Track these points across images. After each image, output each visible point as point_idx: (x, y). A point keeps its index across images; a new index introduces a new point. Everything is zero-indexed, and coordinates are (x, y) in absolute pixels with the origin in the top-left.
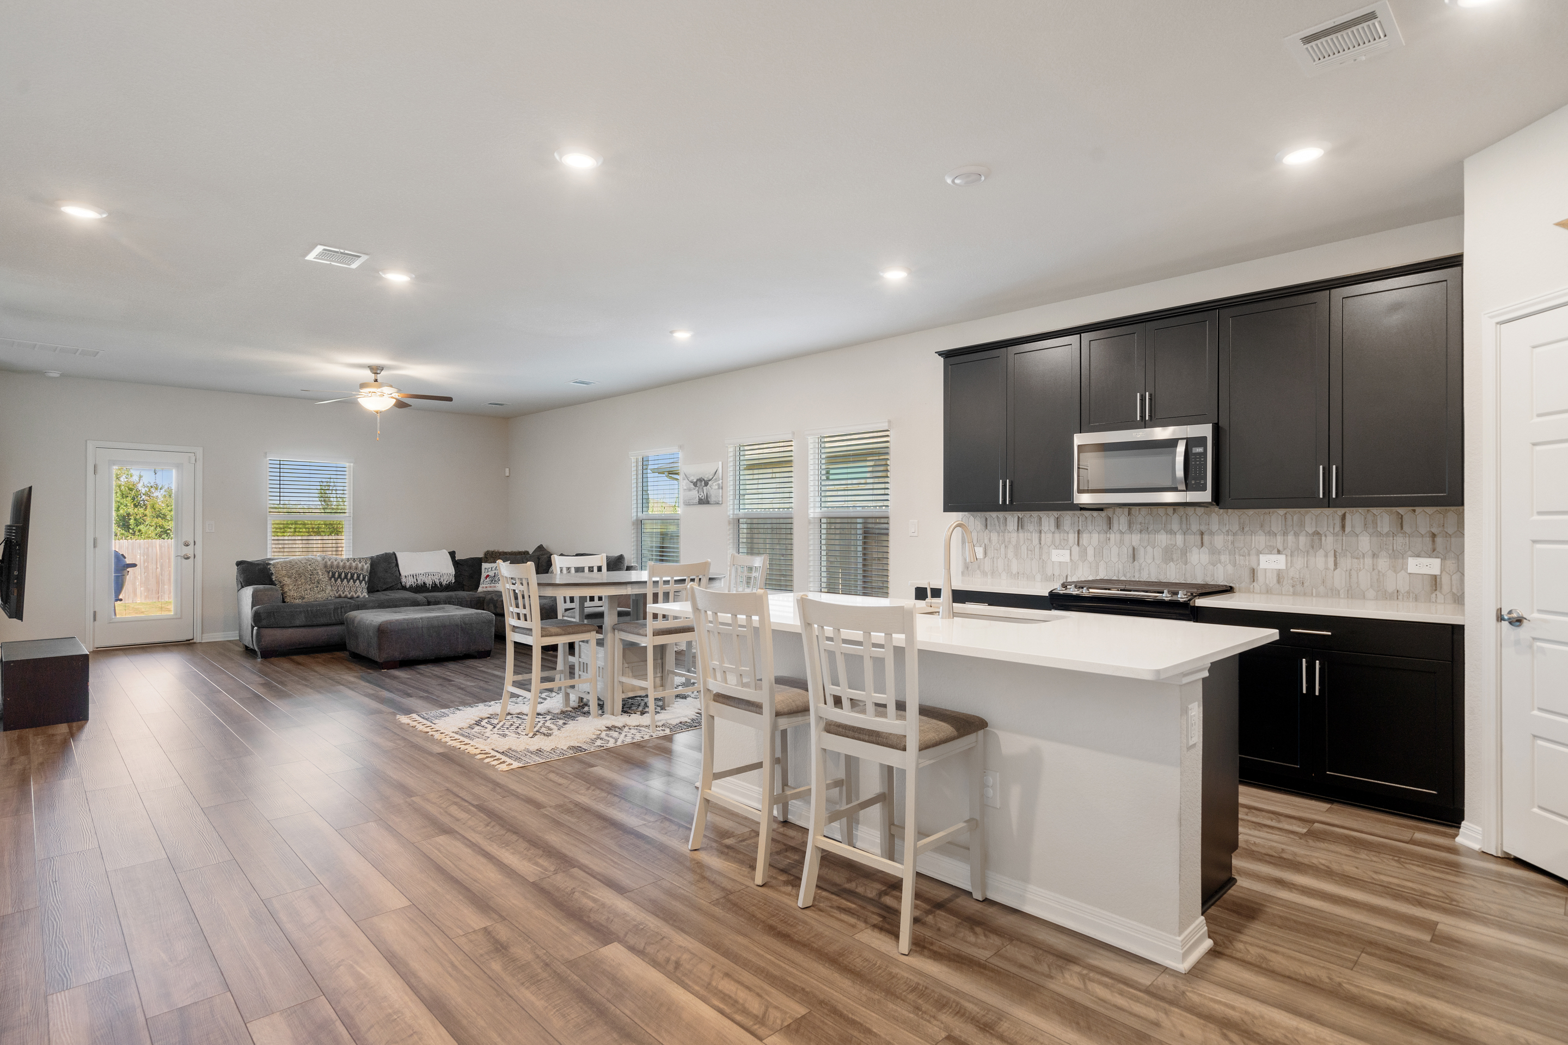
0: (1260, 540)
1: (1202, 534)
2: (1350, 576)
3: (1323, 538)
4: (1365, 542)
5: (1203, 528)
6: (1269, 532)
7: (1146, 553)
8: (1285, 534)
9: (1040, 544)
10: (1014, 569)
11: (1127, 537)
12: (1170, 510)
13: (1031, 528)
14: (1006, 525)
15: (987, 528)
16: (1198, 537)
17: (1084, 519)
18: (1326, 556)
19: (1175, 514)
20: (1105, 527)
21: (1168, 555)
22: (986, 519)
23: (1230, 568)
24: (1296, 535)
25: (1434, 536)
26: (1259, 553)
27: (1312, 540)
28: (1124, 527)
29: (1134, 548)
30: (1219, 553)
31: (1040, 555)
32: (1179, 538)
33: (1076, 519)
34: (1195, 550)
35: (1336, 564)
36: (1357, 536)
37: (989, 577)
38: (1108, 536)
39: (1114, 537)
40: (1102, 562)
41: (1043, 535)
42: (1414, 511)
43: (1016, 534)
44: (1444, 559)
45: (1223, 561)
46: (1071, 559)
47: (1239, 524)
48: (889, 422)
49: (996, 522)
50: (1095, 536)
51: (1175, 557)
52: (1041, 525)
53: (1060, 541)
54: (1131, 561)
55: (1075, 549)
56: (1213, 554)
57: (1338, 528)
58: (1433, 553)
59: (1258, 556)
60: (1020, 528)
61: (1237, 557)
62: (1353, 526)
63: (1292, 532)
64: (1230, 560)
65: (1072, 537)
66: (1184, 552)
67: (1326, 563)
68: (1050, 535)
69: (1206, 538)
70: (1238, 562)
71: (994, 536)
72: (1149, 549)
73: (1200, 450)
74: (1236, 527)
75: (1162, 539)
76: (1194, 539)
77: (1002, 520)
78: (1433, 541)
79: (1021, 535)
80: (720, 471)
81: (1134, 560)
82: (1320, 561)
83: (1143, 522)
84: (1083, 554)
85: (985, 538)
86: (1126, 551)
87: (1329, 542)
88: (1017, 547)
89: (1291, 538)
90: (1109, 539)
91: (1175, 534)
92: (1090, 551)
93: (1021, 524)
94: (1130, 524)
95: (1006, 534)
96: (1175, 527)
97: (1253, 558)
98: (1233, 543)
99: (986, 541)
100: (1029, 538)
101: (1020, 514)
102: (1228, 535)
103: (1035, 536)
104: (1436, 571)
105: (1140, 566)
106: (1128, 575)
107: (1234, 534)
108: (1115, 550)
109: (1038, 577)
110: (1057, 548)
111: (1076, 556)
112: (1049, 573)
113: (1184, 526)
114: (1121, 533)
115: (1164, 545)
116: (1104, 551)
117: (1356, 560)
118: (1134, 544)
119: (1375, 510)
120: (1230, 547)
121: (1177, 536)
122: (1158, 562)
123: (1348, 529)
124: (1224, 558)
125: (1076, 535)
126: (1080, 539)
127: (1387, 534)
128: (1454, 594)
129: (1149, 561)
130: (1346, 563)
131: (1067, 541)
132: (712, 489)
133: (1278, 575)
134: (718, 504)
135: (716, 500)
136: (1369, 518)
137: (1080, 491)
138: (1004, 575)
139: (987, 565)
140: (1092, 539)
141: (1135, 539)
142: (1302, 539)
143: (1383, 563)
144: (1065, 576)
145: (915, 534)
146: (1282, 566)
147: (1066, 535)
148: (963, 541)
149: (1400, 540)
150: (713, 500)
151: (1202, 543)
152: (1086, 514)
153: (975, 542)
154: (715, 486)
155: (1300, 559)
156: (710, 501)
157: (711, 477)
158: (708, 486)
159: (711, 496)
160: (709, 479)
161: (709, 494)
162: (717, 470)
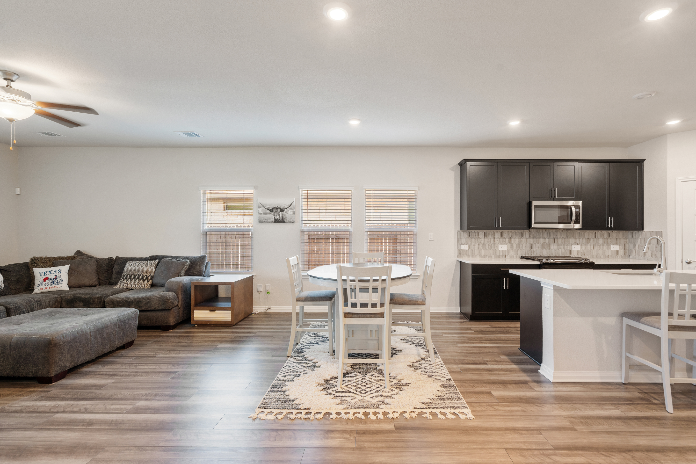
0: (572, 240)
1: (554, 239)
2: (597, 251)
3: (590, 240)
4: (601, 241)
5: (555, 237)
6: (575, 238)
7: (536, 245)
8: (579, 239)
9: (494, 243)
10: (483, 253)
11: (529, 240)
12: (544, 230)
13: (490, 237)
14: (479, 235)
15: (470, 237)
16: (553, 240)
17: (512, 233)
18: (591, 245)
19: (546, 232)
20: (520, 236)
21: (543, 246)
22: (469, 233)
23: (563, 250)
24: (583, 239)
25: (617, 239)
26: (572, 245)
27: (587, 240)
29: (531, 244)
30: (560, 245)
31: (494, 248)
32: (547, 240)
33: (509, 233)
34: (552, 244)
35: (593, 248)
36: (599, 239)
37: (471, 257)
38: (522, 239)
39: (524, 240)
40: (519, 250)
41: (495, 239)
42: (612, 231)
43: (483, 239)
44: (619, 246)
45: (561, 248)
46: (507, 249)
47: (566, 235)
48: (416, 187)
49: (474, 234)
50: (517, 240)
51: (546, 247)
52: (494, 235)
53: (503, 242)
54: (530, 249)
55: (509, 245)
56: (558, 245)
57: (594, 237)
58: (617, 244)
59: (572, 246)
60: (485, 236)
61: (565, 246)
62: (598, 236)
63: (581, 238)
65: (507, 240)
66: (549, 245)
67: (591, 247)
68: (498, 240)
69: (556, 240)
71: (473, 240)
72: (537, 244)
73: (578, 210)
74: (565, 237)
75: (541, 240)
76: (552, 240)
77: (477, 233)
78: (617, 240)
79: (486, 239)
81: (531, 248)
82: (589, 247)
83: (534, 234)
84: (512, 246)
85: (469, 241)
86: (528, 245)
87: (592, 241)
88: (484, 245)
89: (581, 240)
90: (522, 241)
91: (546, 239)
92: (515, 246)
93: (485, 235)
94: (530, 235)
95: (479, 239)
96: (546, 236)
97: (570, 247)
98: (564, 242)
99: (469, 242)
100: (489, 241)
101: (485, 231)
102: (563, 239)
103: (492, 240)
104: (618, 249)
105: (534, 251)
106: (529, 254)
107: (565, 239)
108: (524, 245)
109: (493, 256)
110: (501, 245)
111: (509, 248)
112: (498, 255)
113: (549, 236)
114: (526, 238)
115: (542, 243)
116: (520, 245)
117: (598, 247)
118: (531, 242)
119: (603, 231)
120: (563, 243)
121: (546, 240)
122: (540, 249)
123: (596, 237)
124: (562, 247)
125: (509, 239)
126: (511, 241)
127: (606, 238)
128: (621, 256)
129: (537, 249)
130: (596, 247)
131: (506, 242)
132: (287, 214)
133: (578, 252)
134: (293, 222)
135: (291, 220)
136: (602, 234)
137: (535, 223)
138: (478, 256)
139: (470, 253)
140: (515, 241)
141: (532, 241)
142: (584, 240)
143: (605, 247)
144: (504, 255)
145: (432, 240)
146: (579, 249)
147: (505, 239)
148: (458, 243)
149: (609, 240)
150: (287, 220)
151: (555, 242)
152: (513, 231)
153: (464, 242)
154: (290, 212)
155: (584, 246)
156: (285, 220)
157: (286, 207)
158: (284, 212)
159: (286, 218)
160: (284, 208)
161: (284, 217)
162: (291, 203)
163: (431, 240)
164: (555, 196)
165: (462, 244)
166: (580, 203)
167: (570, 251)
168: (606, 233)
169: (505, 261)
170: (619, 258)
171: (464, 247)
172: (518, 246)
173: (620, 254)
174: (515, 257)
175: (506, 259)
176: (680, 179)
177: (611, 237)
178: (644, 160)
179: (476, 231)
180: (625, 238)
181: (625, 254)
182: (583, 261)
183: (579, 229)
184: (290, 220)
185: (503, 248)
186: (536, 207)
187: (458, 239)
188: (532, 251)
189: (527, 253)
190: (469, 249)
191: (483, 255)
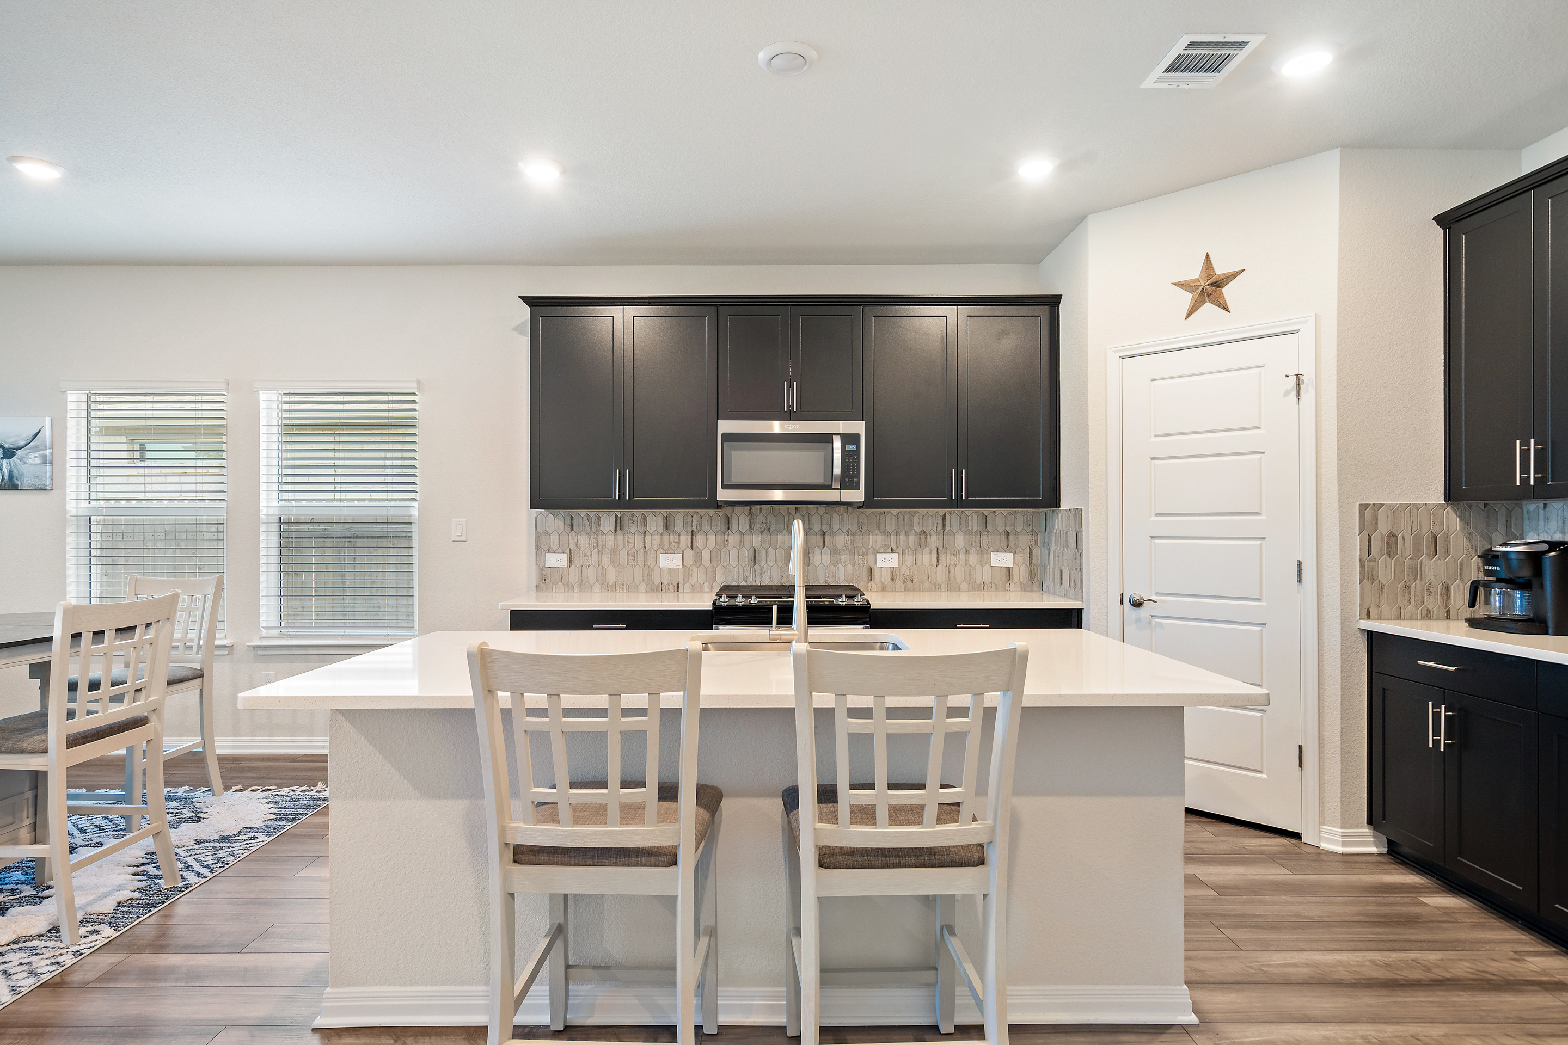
0: (876, 539)
1: (824, 534)
2: (949, 571)
3: (928, 536)
4: (960, 540)
5: (825, 528)
6: (884, 532)
7: (767, 555)
8: (898, 533)
9: (645, 548)
10: (611, 579)
11: (747, 538)
13: (633, 528)
14: (600, 525)
15: (572, 530)
16: (820, 538)
17: (698, 519)
18: (931, 553)
19: (798, 513)
20: (723, 528)
22: (572, 518)
23: (850, 567)
24: (907, 534)
25: (1008, 534)
26: (876, 552)
27: (920, 539)
28: (744, 526)
29: (755, 550)
30: (840, 553)
31: (645, 561)
33: (689, 518)
34: (817, 550)
35: (938, 561)
36: (954, 534)
37: (576, 590)
38: (726, 537)
39: (733, 538)
40: (719, 567)
41: (648, 537)
42: (995, 512)
43: (613, 536)
44: (1015, 553)
45: (843, 561)
46: (683, 565)
47: (858, 523)
48: (419, 382)
49: (586, 522)
50: (712, 538)
52: (645, 525)
53: (670, 544)
54: (752, 564)
55: (689, 552)
56: (835, 554)
57: (940, 528)
58: (1007, 548)
59: (875, 554)
60: (618, 528)
61: (856, 557)
62: (951, 526)
63: (904, 532)
64: (850, 560)
65: (685, 539)
66: (807, 553)
67: (931, 559)
68: (657, 537)
69: (827, 538)
70: (857, 562)
71: (583, 539)
72: (771, 550)
73: (853, 447)
74: (855, 527)
76: (816, 539)
77: (593, 519)
78: (1008, 538)
79: (620, 537)
80: (47, 432)
81: (755, 563)
82: (927, 558)
83: (765, 521)
84: (698, 558)
85: (570, 541)
86: (746, 553)
87: (933, 539)
88: (614, 552)
89: (902, 537)
90: (728, 541)
92: (706, 555)
93: (619, 525)
94: (751, 524)
95: (600, 537)
97: (871, 557)
98: (852, 542)
99: (572, 546)
100: (631, 541)
101: (618, 512)
102: (848, 535)
103: (638, 539)
104: (1010, 564)
105: (762, 569)
106: (749, 580)
107: (854, 534)
108: (734, 553)
109: (643, 587)
110: (666, 552)
111: (689, 562)
112: (657, 582)
113: (806, 526)
114: (741, 533)
116: (722, 553)
117: (953, 556)
118: (755, 545)
119: (968, 511)
120: (850, 547)
122: (780, 565)
123: (947, 529)
124: (845, 558)
125: (690, 536)
126: (694, 541)
127: (976, 532)
128: (1021, 583)
130: (947, 558)
131: (679, 543)
132: (25, 463)
133: (892, 573)
134: (41, 489)
135: (38, 483)
136: (964, 518)
137: (724, 487)
138: (597, 588)
139: (573, 575)
140: (708, 541)
141: (756, 540)
142: (912, 538)
143: (973, 558)
144: (675, 584)
145: (461, 538)
146: (895, 564)
147: (677, 537)
148: (538, 547)
149: (985, 537)
150: (25, 483)
151: (824, 543)
152: (702, 512)
153: (555, 546)
154: (33, 459)
155: (910, 557)
156: (19, 483)
157: (22, 443)
158: (14, 458)
159: (22, 475)
160: (15, 446)
161: (15, 472)
162: (37, 431)
163: (458, 538)
164: (792, 407)
165: (549, 552)
166: (858, 427)
167: (871, 570)
168: (975, 517)
169: (678, 601)
170: (1012, 588)
171: (556, 560)
172: (716, 556)
173: (1016, 578)
174: (706, 589)
175: (681, 595)
176: (1115, 352)
177: (990, 528)
178: (1058, 298)
179: (592, 513)
180: (1031, 532)
181: (1031, 579)
182: (843, 601)
183: (861, 506)
184: (33, 483)
185: (670, 561)
186: (728, 437)
187: (538, 535)
188: (758, 571)
189: (741, 576)
190: (572, 565)
191: (613, 585)
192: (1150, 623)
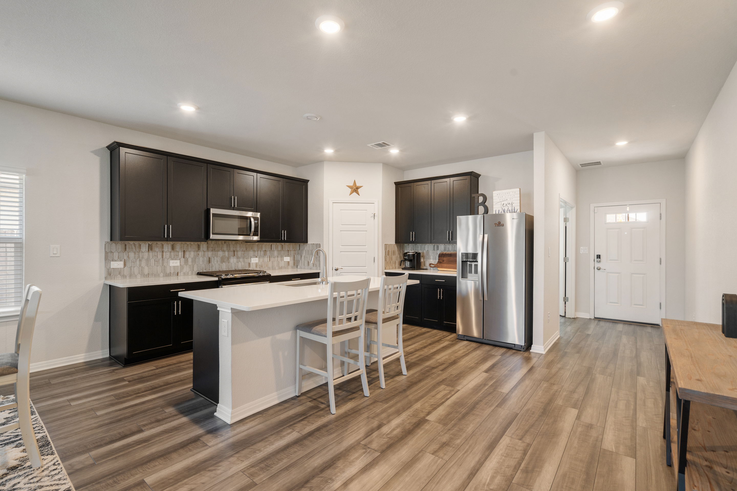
0: (251, 253)
1: (234, 251)
2: (273, 263)
3: (267, 252)
4: (276, 253)
5: (234, 249)
6: (254, 250)
7: (214, 259)
8: (258, 251)
9: (163, 258)
10: (146, 271)
11: (206, 253)
12: (223, 242)
13: (157, 250)
14: (140, 248)
15: (126, 250)
16: (233, 253)
17: (186, 246)
18: (267, 258)
19: (225, 244)
20: (197, 249)
21: (222, 260)
22: (126, 245)
23: (243, 263)
24: (261, 251)
25: (288, 251)
26: (251, 257)
27: (264, 253)
28: (205, 249)
29: (209, 258)
30: (240, 258)
31: (163, 264)
32: (226, 253)
33: (183, 245)
34: (232, 257)
35: (270, 260)
36: (274, 251)
37: (128, 278)
38: (198, 253)
39: (201, 253)
40: (196, 265)
41: (164, 253)
42: (285, 244)
43: (147, 253)
44: (290, 257)
45: (241, 261)
46: (180, 264)
47: (246, 247)
49: (133, 247)
50: (192, 253)
51: (225, 260)
52: (163, 248)
53: (174, 256)
54: (208, 263)
55: (183, 259)
56: (238, 258)
57: (270, 249)
58: (288, 256)
59: (251, 258)
60: (150, 250)
61: (245, 259)
62: (273, 248)
63: (260, 250)
64: (243, 260)
65: (181, 254)
66: (228, 258)
67: (267, 259)
68: (168, 254)
69: (235, 253)
70: (245, 261)
71: (132, 255)
72: (215, 258)
73: (256, 221)
74: (244, 249)
75: (220, 253)
76: (232, 253)
78: (288, 252)
79: (151, 254)
81: (209, 263)
82: (266, 259)
83: (213, 247)
84: (186, 262)
85: (125, 256)
86: (206, 259)
87: (268, 253)
88: (148, 260)
89: (259, 252)
90: (199, 254)
91: (225, 251)
92: (190, 260)
94: (208, 248)
95: (140, 254)
96: (225, 249)
97: (249, 259)
98: (244, 254)
99: (126, 258)
100: (156, 255)
101: (150, 243)
102: (242, 252)
103: (160, 254)
104: (289, 260)
105: (212, 265)
106: (207, 269)
108: (201, 259)
109: (162, 275)
110: (172, 259)
111: (183, 263)
112: (168, 272)
113: (228, 249)
114: (204, 251)
115: (221, 256)
116: (196, 259)
117: (274, 258)
118: (209, 256)
119: (278, 244)
120: (243, 256)
121: (226, 252)
123: (272, 249)
124: (241, 260)
125: (183, 253)
126: (185, 255)
127: (280, 250)
128: (291, 267)
129: (216, 263)
130: (272, 259)
131: (178, 256)
133: (256, 265)
136: (277, 246)
137: (213, 234)
138: (139, 276)
139: (126, 271)
140: (191, 255)
141: (210, 254)
142: (262, 252)
143: (279, 259)
144: (177, 273)
145: (56, 255)
146: (257, 261)
147: (177, 253)
148: (106, 258)
149: (282, 252)
151: (234, 255)
152: (188, 243)
153: (116, 258)
155: (261, 259)
163: (54, 255)
164: (234, 206)
165: (113, 261)
166: (258, 215)
167: (249, 264)
168: (280, 245)
169: (178, 279)
170: (289, 268)
171: (117, 265)
172: (194, 261)
173: (290, 265)
174: (190, 274)
175: (179, 277)
176: (331, 201)
177: (284, 249)
178: (308, 181)
179: (137, 243)
180: (294, 250)
181: (294, 265)
182: (261, 274)
183: (258, 241)
185: (174, 263)
186: (214, 215)
187: (106, 253)
188: (211, 266)
189: (204, 268)
190: (125, 267)
191: (147, 275)
192: (340, 274)
